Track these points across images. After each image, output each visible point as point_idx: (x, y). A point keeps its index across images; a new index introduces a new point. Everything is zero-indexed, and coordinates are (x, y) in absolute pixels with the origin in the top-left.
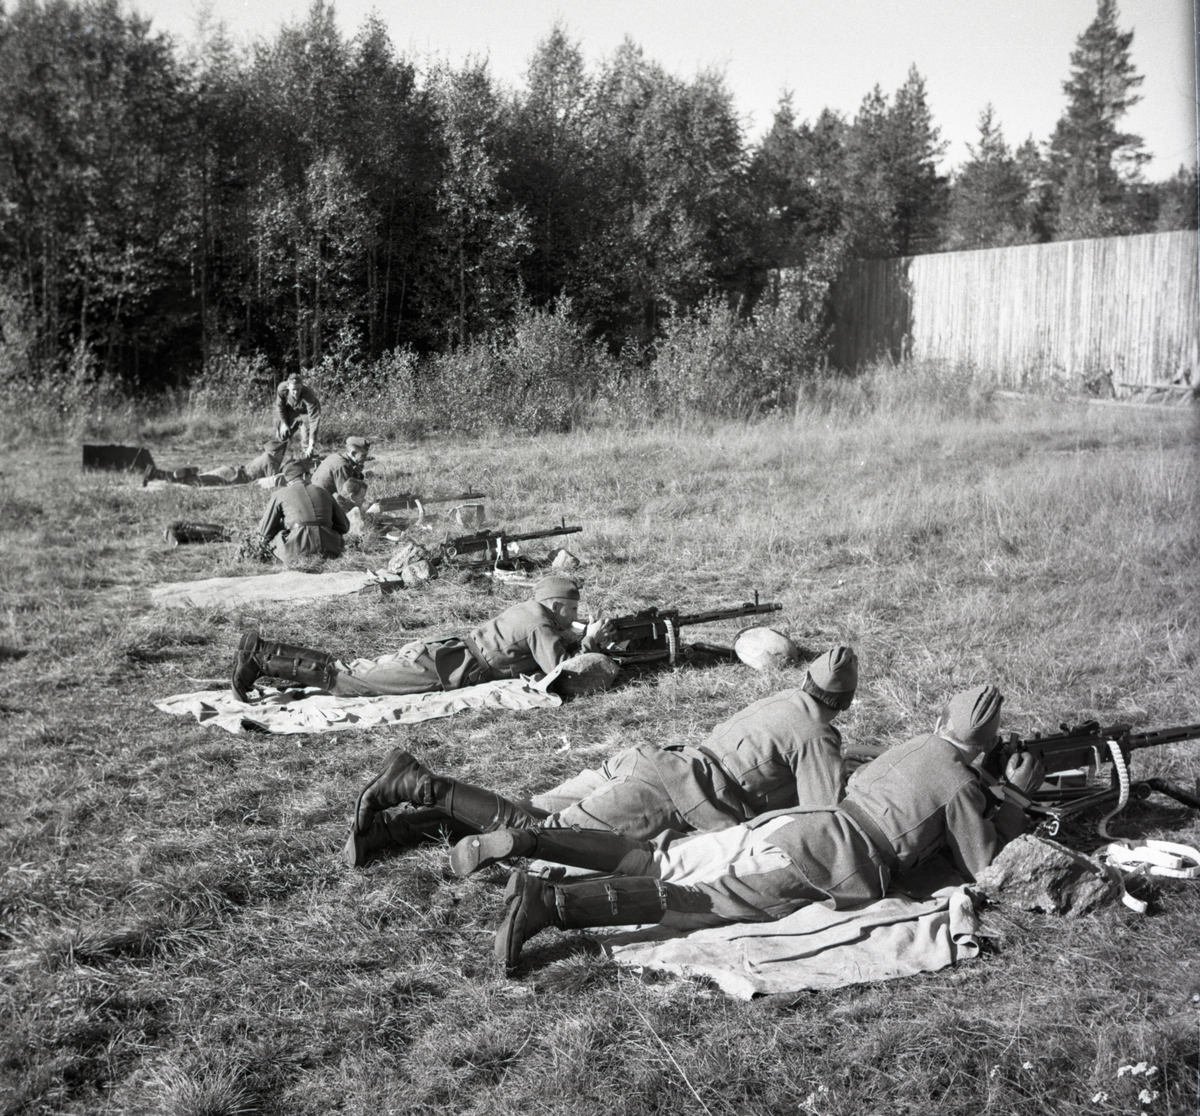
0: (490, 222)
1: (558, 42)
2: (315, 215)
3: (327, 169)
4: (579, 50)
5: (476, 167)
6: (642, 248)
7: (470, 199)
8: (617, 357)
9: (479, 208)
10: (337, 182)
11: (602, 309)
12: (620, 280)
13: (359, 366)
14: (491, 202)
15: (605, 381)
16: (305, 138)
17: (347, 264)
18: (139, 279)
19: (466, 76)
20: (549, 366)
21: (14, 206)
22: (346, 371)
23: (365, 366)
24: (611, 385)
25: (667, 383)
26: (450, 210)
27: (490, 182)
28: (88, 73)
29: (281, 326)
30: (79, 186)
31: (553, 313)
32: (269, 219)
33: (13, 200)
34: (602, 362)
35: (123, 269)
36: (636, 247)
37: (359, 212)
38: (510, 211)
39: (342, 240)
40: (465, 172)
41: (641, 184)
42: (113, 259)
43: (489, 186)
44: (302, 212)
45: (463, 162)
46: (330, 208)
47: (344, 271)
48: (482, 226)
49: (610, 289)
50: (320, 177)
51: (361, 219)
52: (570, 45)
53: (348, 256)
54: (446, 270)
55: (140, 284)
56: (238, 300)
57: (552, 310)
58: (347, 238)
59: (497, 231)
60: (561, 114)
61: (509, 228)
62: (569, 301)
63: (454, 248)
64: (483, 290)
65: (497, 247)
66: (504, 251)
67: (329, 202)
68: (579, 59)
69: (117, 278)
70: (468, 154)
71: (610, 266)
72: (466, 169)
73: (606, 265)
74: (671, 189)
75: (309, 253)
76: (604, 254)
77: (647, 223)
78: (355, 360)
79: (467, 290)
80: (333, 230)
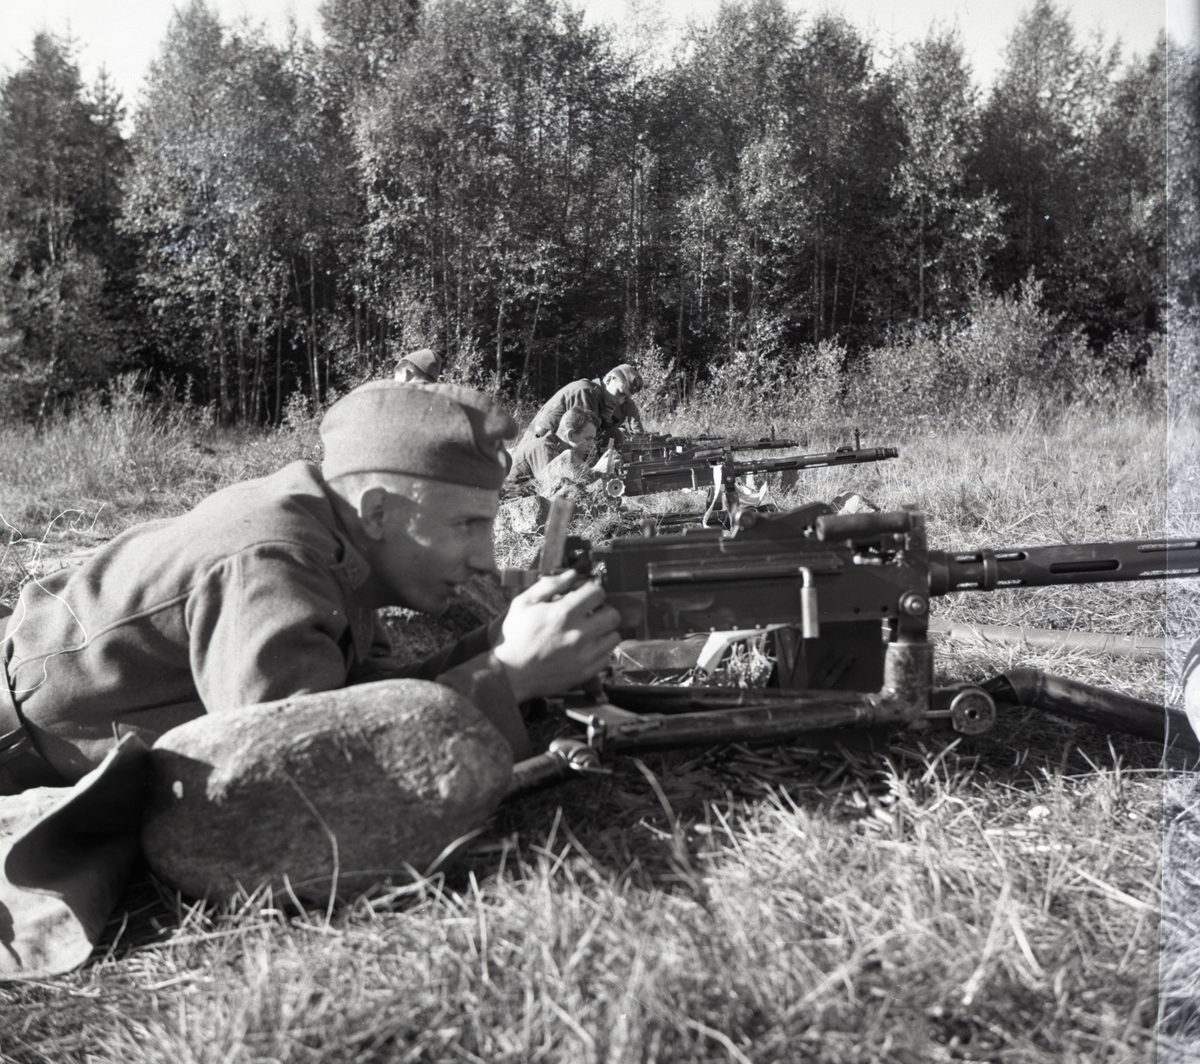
0: (953, 211)
1: (1045, 12)
2: (749, 203)
3: (761, 152)
4: (1069, 20)
5: (938, 146)
6: (1142, 242)
7: (931, 185)
8: (1099, 353)
9: (941, 194)
10: (774, 166)
11: (1091, 314)
12: (1113, 280)
13: (775, 363)
14: (954, 186)
15: (1082, 382)
16: (742, 120)
17: (781, 259)
18: (550, 278)
19: (930, 45)
20: (1011, 361)
21: (422, 200)
22: (759, 369)
23: (782, 363)
24: (1089, 386)
25: (1164, 385)
26: (906, 196)
27: (955, 163)
28: (506, 56)
29: (705, 330)
30: (489, 176)
31: (1019, 300)
32: (695, 210)
33: (421, 195)
34: (1080, 357)
35: (534, 267)
36: (1134, 242)
37: (798, 200)
38: (979, 197)
39: (777, 231)
40: (926, 153)
41: (1143, 166)
42: (523, 257)
43: (954, 169)
44: (732, 202)
45: (924, 142)
46: (764, 194)
47: (779, 266)
48: (945, 215)
49: (1101, 290)
50: (754, 161)
51: (800, 208)
52: (1058, 14)
53: (783, 248)
54: (901, 267)
55: (553, 285)
56: (660, 303)
57: (1017, 296)
58: (782, 228)
59: (963, 222)
60: (1045, 94)
61: (977, 218)
62: (1039, 285)
63: (909, 241)
64: (943, 287)
65: (962, 239)
66: (971, 244)
67: (763, 188)
68: (1068, 30)
69: (529, 278)
70: (931, 133)
71: (1102, 266)
72: (928, 150)
73: (1096, 262)
74: (1180, 174)
75: (737, 246)
76: (1094, 249)
77: (1148, 213)
78: (770, 357)
79: (927, 291)
80: (766, 219)
